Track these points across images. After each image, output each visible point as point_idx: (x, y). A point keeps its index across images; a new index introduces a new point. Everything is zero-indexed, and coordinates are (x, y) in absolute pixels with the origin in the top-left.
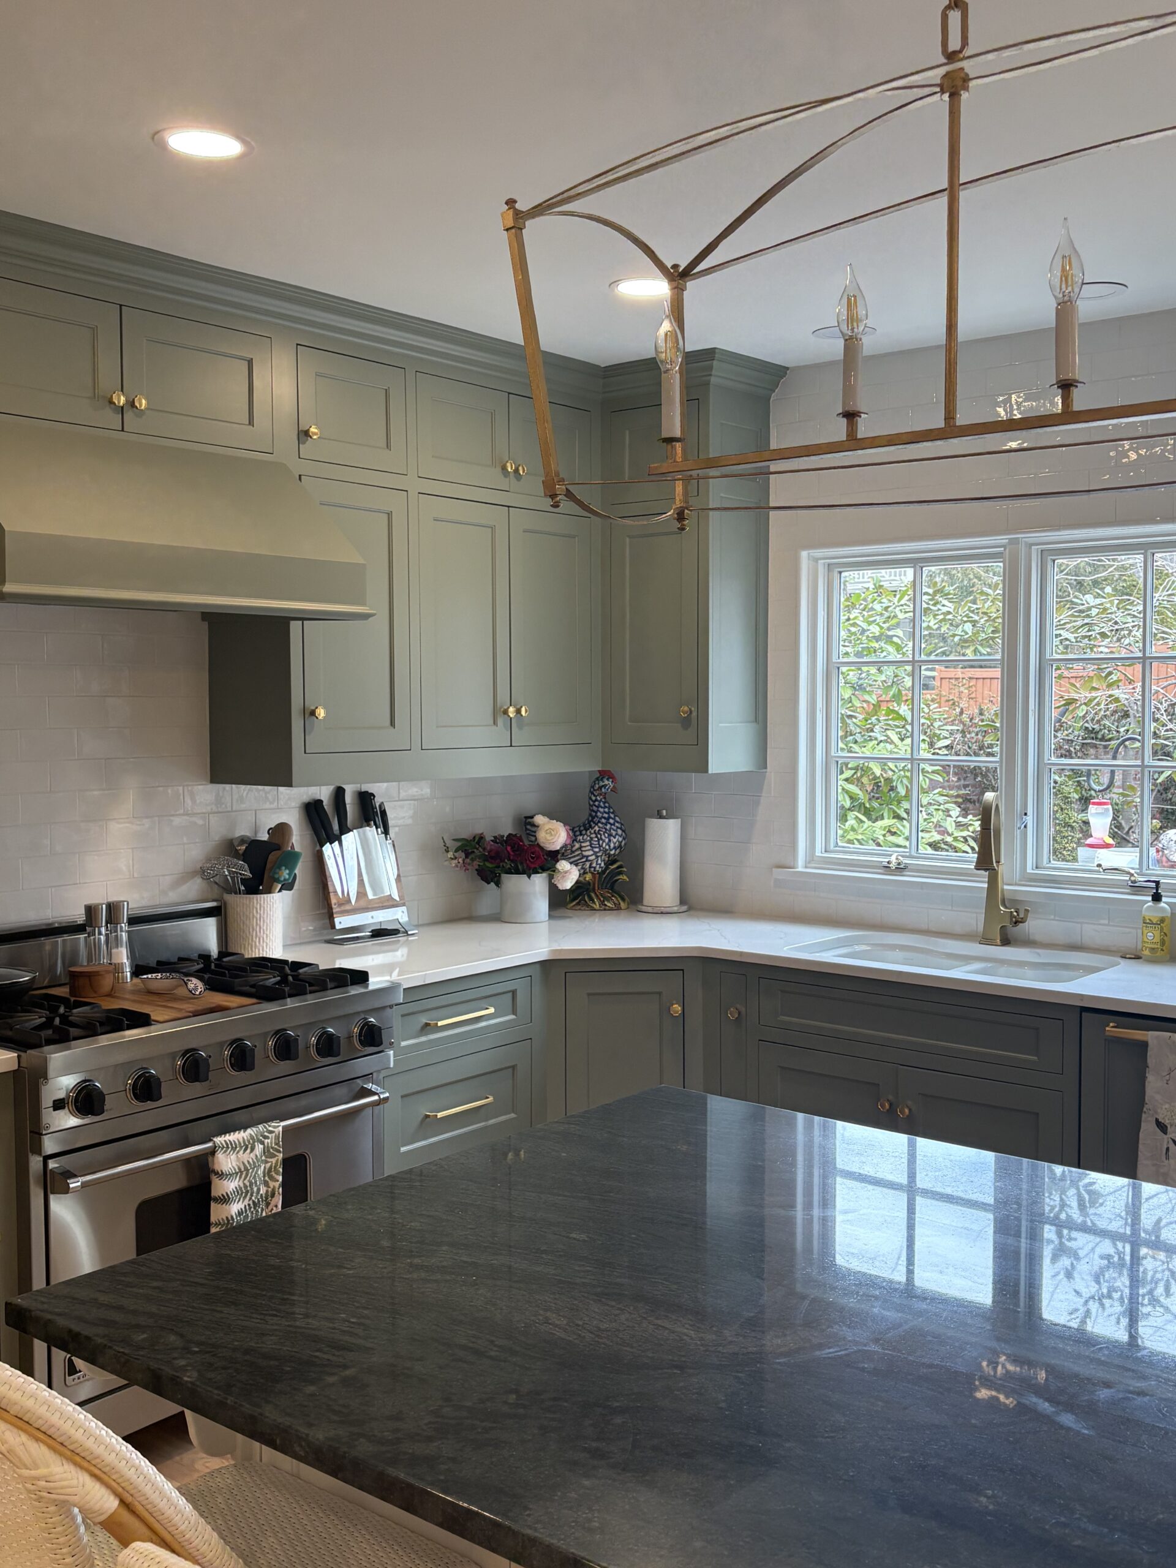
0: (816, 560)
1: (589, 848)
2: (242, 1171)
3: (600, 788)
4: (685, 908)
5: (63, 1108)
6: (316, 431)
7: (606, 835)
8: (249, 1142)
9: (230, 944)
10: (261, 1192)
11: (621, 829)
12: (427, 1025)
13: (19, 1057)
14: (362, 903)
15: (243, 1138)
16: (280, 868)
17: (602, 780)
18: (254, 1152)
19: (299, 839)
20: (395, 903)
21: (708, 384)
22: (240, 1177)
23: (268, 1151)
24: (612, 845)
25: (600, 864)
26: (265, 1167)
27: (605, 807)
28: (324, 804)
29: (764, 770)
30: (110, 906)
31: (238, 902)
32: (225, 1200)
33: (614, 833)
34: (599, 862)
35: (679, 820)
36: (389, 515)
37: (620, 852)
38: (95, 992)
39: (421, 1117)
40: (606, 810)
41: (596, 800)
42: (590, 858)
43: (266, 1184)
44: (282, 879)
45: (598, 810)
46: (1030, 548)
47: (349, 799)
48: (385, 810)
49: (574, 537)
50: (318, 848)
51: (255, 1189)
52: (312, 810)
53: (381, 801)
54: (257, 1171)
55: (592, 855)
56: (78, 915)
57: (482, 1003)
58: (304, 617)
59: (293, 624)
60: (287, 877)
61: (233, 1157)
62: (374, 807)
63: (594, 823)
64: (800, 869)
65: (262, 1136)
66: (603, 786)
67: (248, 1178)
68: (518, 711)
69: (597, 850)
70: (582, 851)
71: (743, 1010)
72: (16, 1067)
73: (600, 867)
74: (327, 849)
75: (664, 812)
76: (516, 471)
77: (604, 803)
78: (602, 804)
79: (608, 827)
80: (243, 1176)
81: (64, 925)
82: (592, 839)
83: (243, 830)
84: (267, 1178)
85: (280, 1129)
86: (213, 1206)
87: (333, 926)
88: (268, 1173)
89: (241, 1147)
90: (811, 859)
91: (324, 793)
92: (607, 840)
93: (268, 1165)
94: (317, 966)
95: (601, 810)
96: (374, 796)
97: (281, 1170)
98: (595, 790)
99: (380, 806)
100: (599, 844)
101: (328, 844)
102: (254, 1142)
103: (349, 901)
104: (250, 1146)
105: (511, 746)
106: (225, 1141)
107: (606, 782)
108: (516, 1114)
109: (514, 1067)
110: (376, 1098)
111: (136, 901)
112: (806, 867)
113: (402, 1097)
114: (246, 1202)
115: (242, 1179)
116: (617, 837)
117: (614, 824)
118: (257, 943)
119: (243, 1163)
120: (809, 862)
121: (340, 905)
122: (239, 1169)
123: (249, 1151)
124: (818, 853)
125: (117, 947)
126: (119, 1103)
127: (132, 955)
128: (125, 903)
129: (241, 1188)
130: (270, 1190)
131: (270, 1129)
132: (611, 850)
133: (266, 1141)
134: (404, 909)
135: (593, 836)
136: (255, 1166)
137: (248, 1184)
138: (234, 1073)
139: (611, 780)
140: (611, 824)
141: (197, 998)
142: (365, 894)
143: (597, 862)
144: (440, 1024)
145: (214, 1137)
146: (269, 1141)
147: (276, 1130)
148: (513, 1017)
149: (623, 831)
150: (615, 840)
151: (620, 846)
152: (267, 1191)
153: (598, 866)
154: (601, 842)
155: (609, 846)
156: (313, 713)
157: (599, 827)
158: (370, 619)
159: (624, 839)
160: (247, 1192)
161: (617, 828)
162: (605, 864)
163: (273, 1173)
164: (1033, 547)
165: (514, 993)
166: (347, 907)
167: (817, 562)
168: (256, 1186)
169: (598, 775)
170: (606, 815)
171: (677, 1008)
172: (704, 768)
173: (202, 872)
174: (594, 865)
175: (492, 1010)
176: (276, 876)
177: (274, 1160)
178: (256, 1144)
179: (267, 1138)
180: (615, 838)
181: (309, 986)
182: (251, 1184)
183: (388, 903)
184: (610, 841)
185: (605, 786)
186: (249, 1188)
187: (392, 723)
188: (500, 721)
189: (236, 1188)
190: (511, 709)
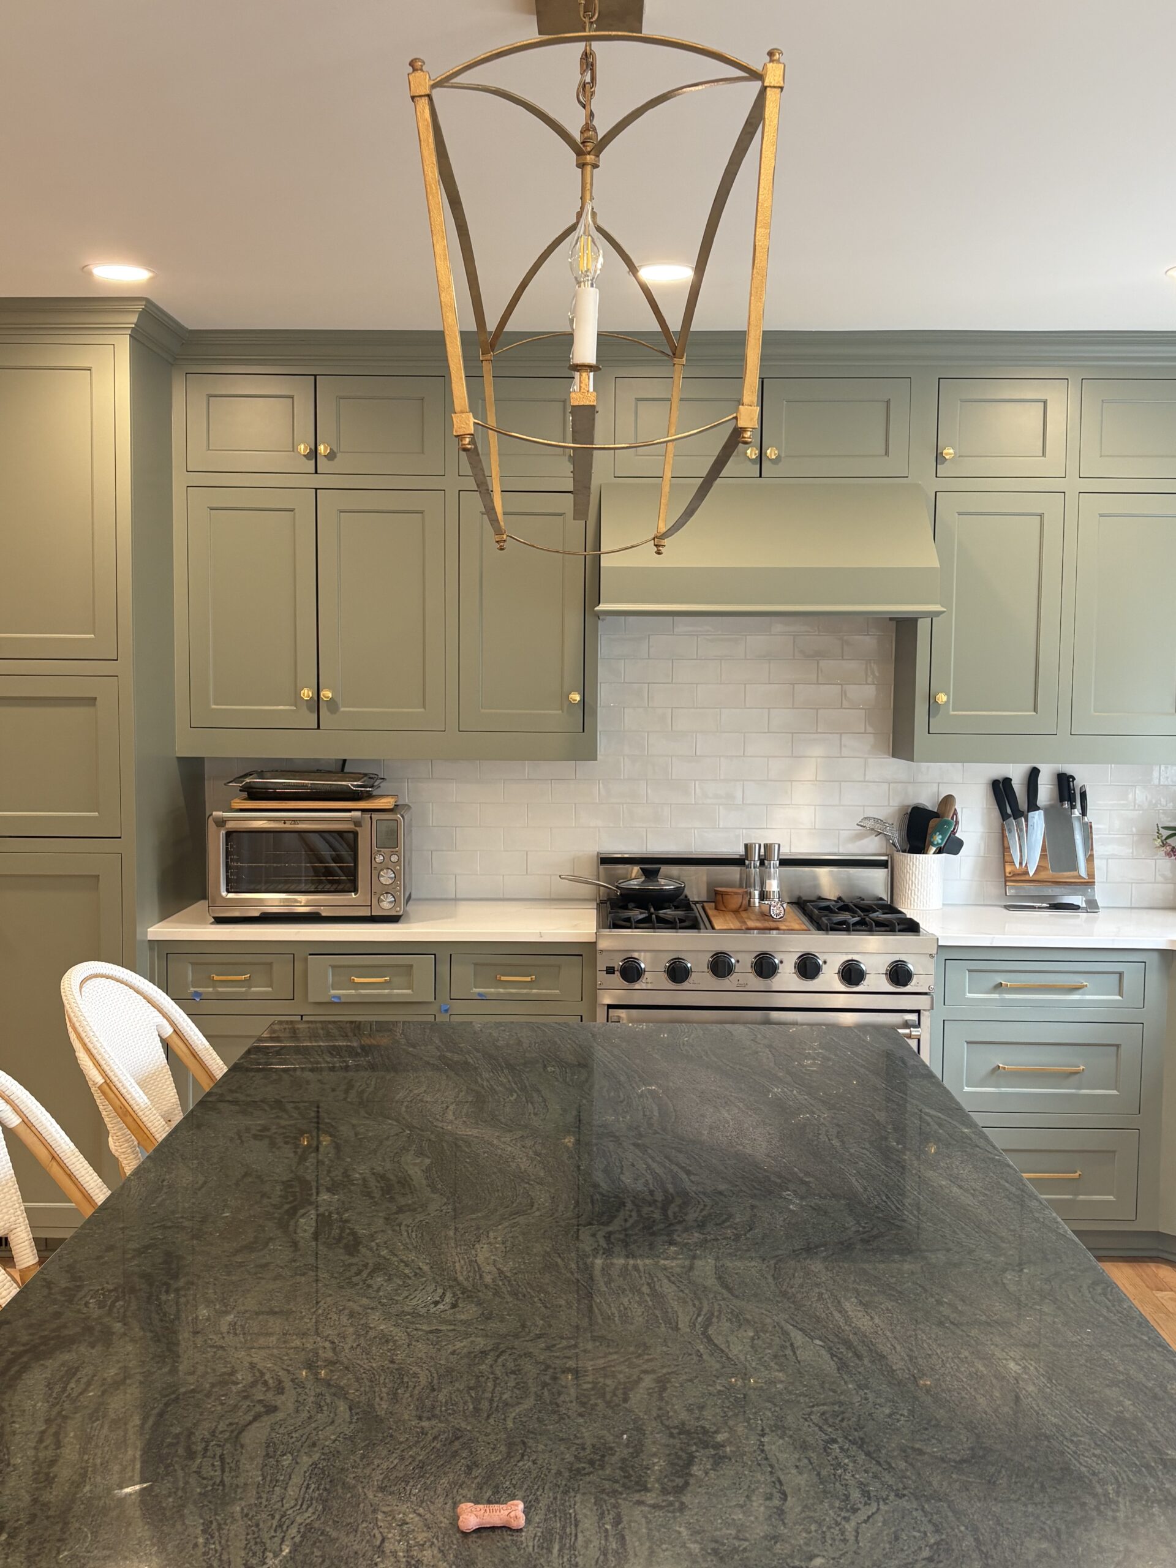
5: (613, 973)
6: (950, 451)
9: (893, 896)
12: (998, 984)
13: (595, 932)
14: (1043, 876)
16: (936, 834)
28: (1014, 782)
30: (766, 846)
31: (903, 858)
36: (1040, 516)
39: (995, 1065)
44: (936, 843)
47: (1045, 778)
48: (1085, 792)
50: (1001, 821)
52: (998, 786)
53: (1082, 783)
60: (940, 841)
62: (1072, 789)
72: (595, 940)
74: (1010, 823)
87: (1006, 893)
91: (1017, 773)
96: (1074, 779)
99: (1080, 789)
101: (1013, 818)
103: (1027, 873)
108: (1120, 1091)
109: (1118, 1046)
113: (968, 1043)
121: (1016, 875)
125: (769, 879)
126: (653, 978)
127: (780, 885)
128: (777, 846)
138: (759, 979)
142: (1047, 868)
148: (1119, 998)
165: (1121, 974)
166: (1026, 878)
176: (932, 840)
183: (1073, 880)
187: (1035, 709)
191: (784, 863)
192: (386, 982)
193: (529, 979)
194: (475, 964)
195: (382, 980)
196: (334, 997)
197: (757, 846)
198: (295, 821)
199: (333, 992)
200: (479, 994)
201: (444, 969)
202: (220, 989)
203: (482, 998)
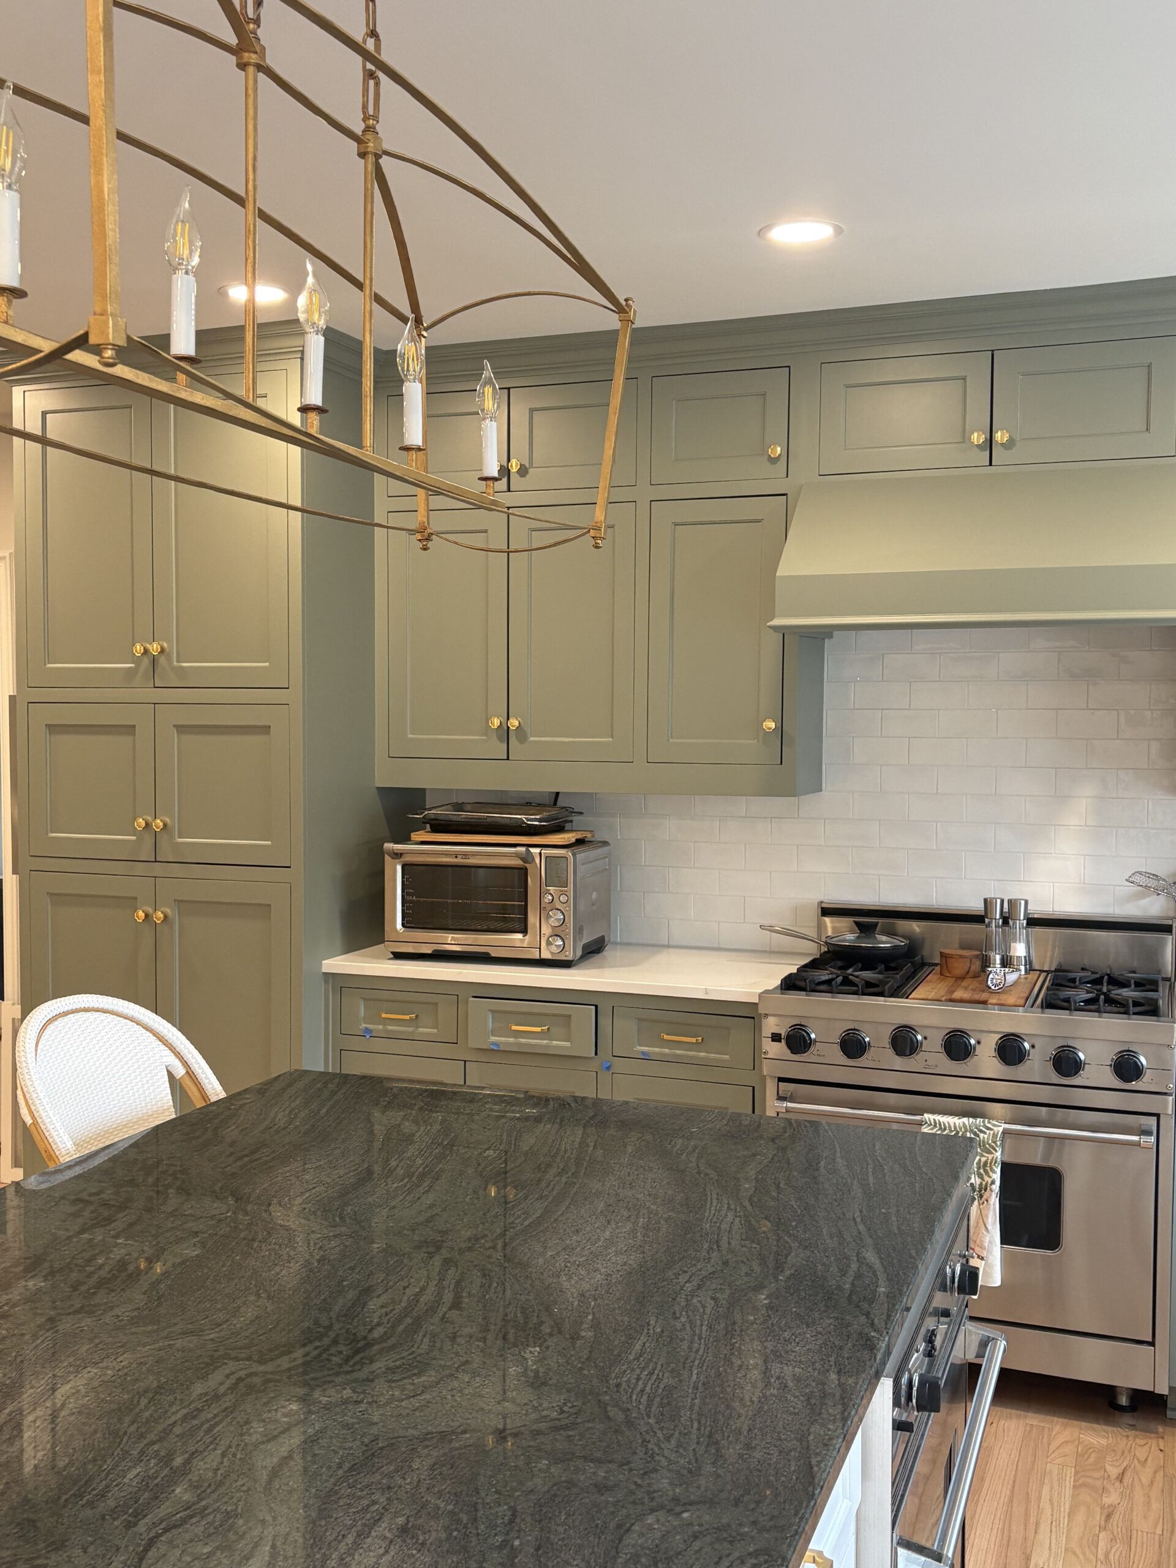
5: (779, 1041)
8: (961, 1129)
15: (955, 1124)
23: (984, 1145)
26: (979, 1160)
30: (1010, 901)
38: (950, 972)
65: (977, 1129)
72: (758, 1000)
84: (982, 1171)
85: (1001, 1129)
88: (983, 1167)
93: (984, 1159)
97: (999, 1171)
102: (967, 1132)
106: (934, 1120)
125: (1015, 941)
130: (985, 1184)
131: (989, 1125)
133: (982, 1136)
145: (928, 1113)
146: (986, 1136)
147: (994, 1129)
152: (981, 1183)
163: (989, 1170)
177: (990, 1157)
178: (970, 1134)
179: (985, 1133)
191: (1032, 922)
192: (542, 1032)
193: (694, 1040)
194: (640, 1020)
195: (538, 1029)
196: (493, 1044)
197: (999, 901)
198: (466, 855)
199: (493, 1039)
200: (643, 1053)
201: (605, 1022)
202: (390, 1028)
203: (646, 1058)
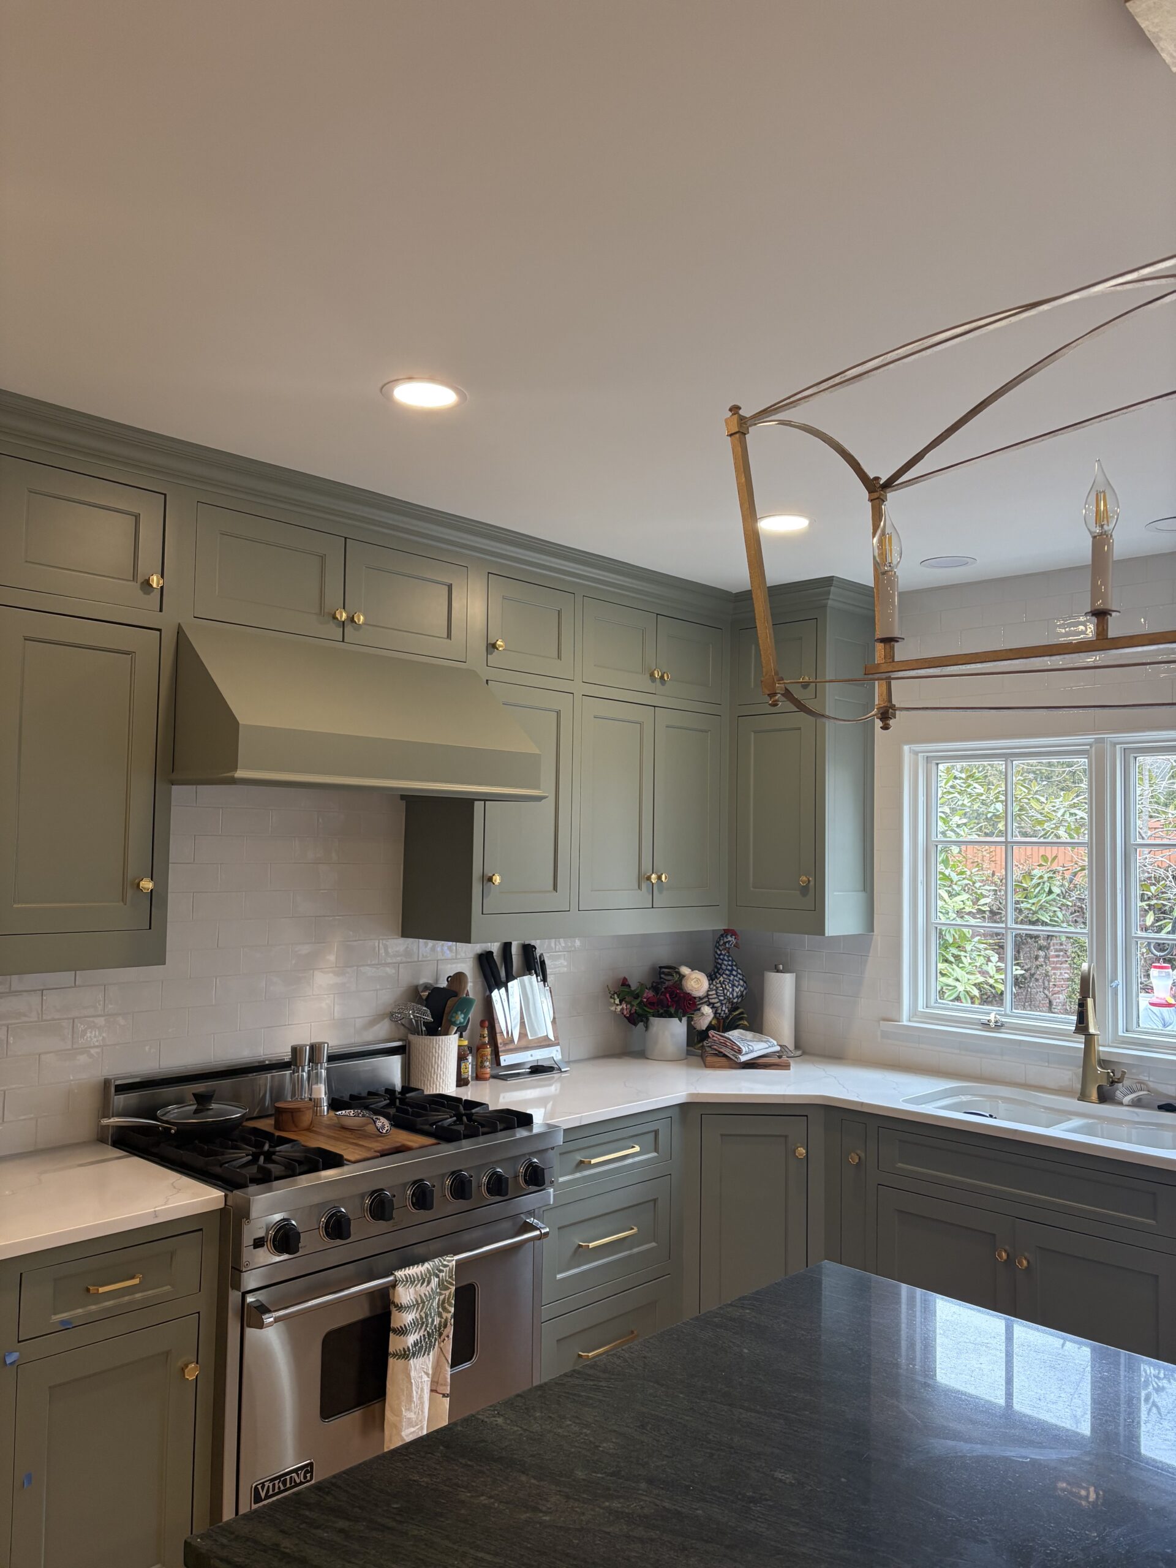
0: (916, 753)
1: (715, 996)
2: (419, 1303)
3: (725, 943)
4: (799, 1053)
5: (262, 1246)
6: (502, 643)
7: (730, 985)
8: (426, 1275)
9: (412, 1079)
10: (435, 1323)
11: (742, 980)
12: (581, 1162)
13: (226, 1196)
14: (524, 1043)
15: (421, 1272)
16: (457, 1013)
17: (726, 936)
18: (430, 1285)
19: (472, 987)
20: (551, 1043)
21: (825, 606)
22: (417, 1309)
23: (443, 1283)
24: (735, 994)
25: (724, 1011)
26: (439, 1299)
27: (729, 960)
28: (494, 955)
29: (872, 933)
30: (313, 1047)
31: (420, 1042)
32: (403, 1332)
33: (737, 983)
34: (724, 1009)
35: (795, 974)
36: (558, 713)
37: (742, 1000)
38: (296, 1127)
39: (575, 1247)
40: (730, 963)
41: (721, 954)
42: (716, 1005)
43: (440, 1315)
44: (458, 1022)
45: (723, 963)
46: (1115, 746)
47: (515, 950)
48: (544, 960)
49: (706, 732)
50: (488, 993)
51: (430, 1320)
52: (484, 960)
53: (542, 952)
54: (432, 1303)
55: (718, 1002)
56: (284, 1053)
57: (629, 1143)
58: (486, 798)
59: (476, 803)
60: (462, 1020)
61: (412, 1290)
62: (534, 958)
63: (719, 974)
64: (905, 1023)
65: (437, 1269)
66: (727, 942)
67: (424, 1310)
68: (659, 878)
69: (722, 998)
70: (709, 999)
71: (863, 1155)
72: (222, 1206)
73: (724, 1014)
74: (495, 994)
75: (781, 967)
76: (662, 677)
77: (728, 957)
78: (726, 958)
79: (732, 978)
80: (420, 1308)
81: (274, 1062)
82: (717, 988)
83: (425, 979)
84: (440, 1310)
85: (454, 1262)
86: (392, 1337)
87: (498, 1063)
88: (442, 1304)
89: (419, 1281)
90: (914, 1013)
91: (495, 948)
92: (731, 990)
93: (442, 1297)
94: (487, 1105)
95: (726, 963)
96: (536, 948)
97: (453, 1302)
98: (720, 945)
99: (540, 957)
100: (724, 993)
101: (496, 990)
102: (430, 1276)
103: (512, 1041)
104: (426, 1279)
105: (653, 908)
106: (405, 1275)
107: (730, 939)
108: (657, 1243)
109: (655, 1200)
110: (537, 1233)
111: (333, 1041)
112: (910, 1021)
113: (559, 1228)
114: (422, 1333)
115: (419, 1311)
116: (740, 987)
117: (736, 976)
118: (435, 1080)
119: (420, 1296)
120: (913, 1017)
121: (505, 1044)
122: (417, 1301)
123: (425, 1284)
124: (920, 1009)
125: (317, 1083)
126: (312, 1241)
127: (330, 1090)
128: (326, 1045)
129: (417, 1320)
130: (443, 1320)
131: (445, 1263)
132: (734, 999)
133: (441, 1274)
134: (558, 1048)
135: (719, 985)
136: (431, 1298)
137: (424, 1316)
138: (414, 1211)
139: (734, 937)
140: (734, 976)
141: (384, 1136)
142: (526, 1035)
143: (722, 1008)
144: (593, 1161)
145: (395, 1270)
146: (444, 1274)
147: (450, 1264)
148: (655, 1154)
149: (745, 982)
150: (737, 990)
151: (742, 995)
152: (440, 1322)
153: (723, 1012)
154: (726, 991)
155: (733, 995)
156: (490, 879)
157: (724, 978)
158: (543, 800)
159: (745, 989)
160: (423, 1323)
161: (740, 979)
162: (729, 1011)
163: (446, 1305)
164: (1117, 746)
165: (656, 1132)
166: (511, 1046)
167: (917, 755)
168: (431, 1317)
169: (723, 932)
170: (729, 968)
171: (802, 1151)
172: (820, 930)
173: (391, 1016)
174: (719, 1011)
175: (637, 1149)
176: (453, 1020)
177: (447, 1292)
178: (432, 1277)
179: (442, 1271)
180: (737, 987)
181: (482, 1127)
182: (426, 1315)
183: (545, 1043)
184: (733, 990)
185: (729, 941)
186: (424, 1320)
187: (555, 888)
188: (644, 886)
189: (413, 1320)
190: (654, 876)
193: (136, 1281)
194: (56, 1280)
200: (63, 1322)
203: (67, 1326)
